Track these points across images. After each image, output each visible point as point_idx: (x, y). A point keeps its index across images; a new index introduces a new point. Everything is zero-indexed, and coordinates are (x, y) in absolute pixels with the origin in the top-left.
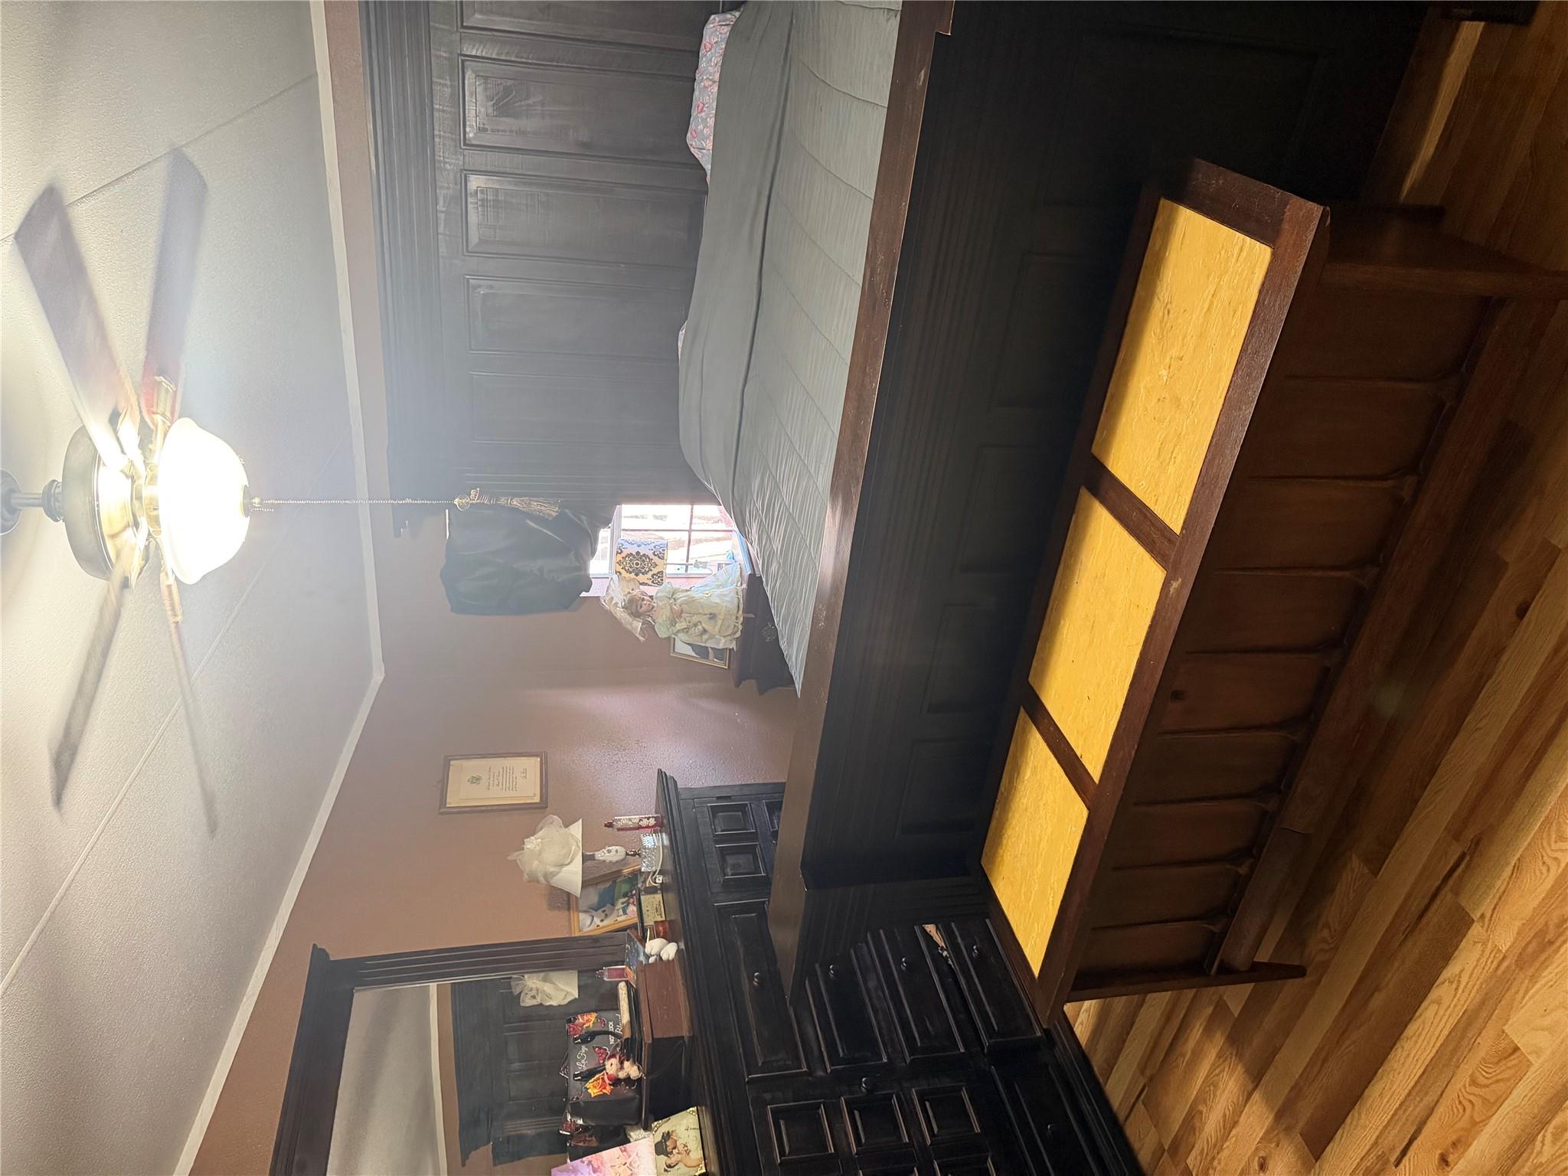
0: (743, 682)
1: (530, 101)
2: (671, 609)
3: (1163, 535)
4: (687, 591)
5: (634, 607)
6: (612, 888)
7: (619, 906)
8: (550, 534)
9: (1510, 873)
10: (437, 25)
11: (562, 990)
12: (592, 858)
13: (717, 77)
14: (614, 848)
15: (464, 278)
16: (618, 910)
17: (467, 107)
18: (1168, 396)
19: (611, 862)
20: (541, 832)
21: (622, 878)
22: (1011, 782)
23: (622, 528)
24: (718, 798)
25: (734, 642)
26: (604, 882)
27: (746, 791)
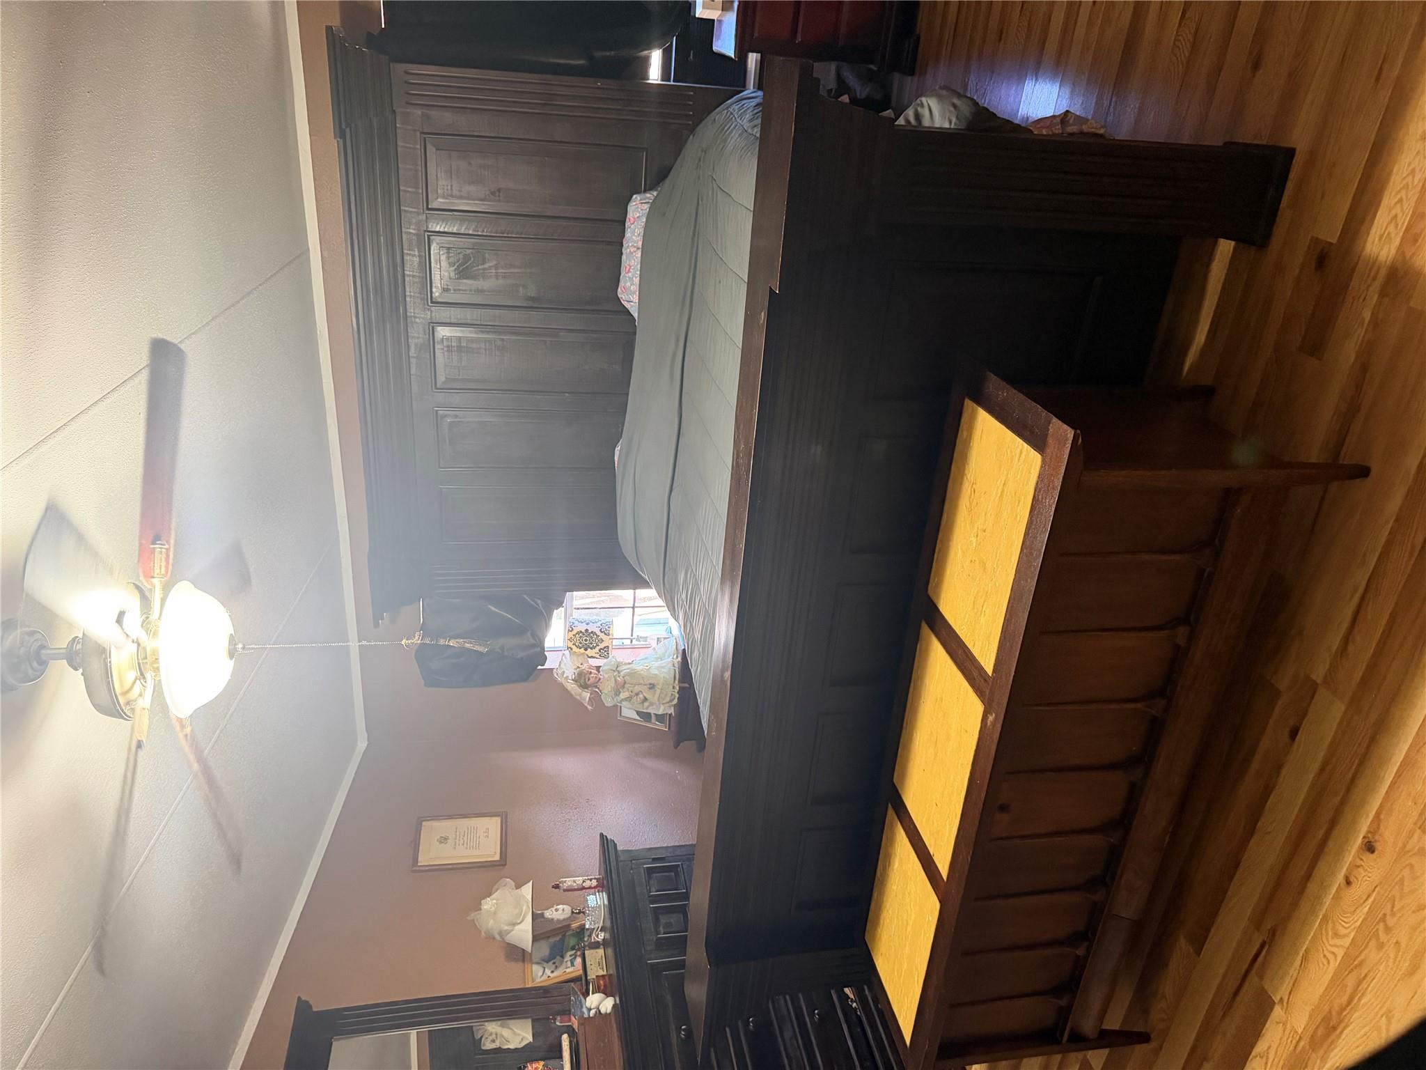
0: (681, 744)
1: (486, 266)
2: (616, 680)
3: (980, 674)
4: (629, 664)
5: (582, 679)
6: (562, 941)
7: (568, 958)
8: (510, 616)
9: (1300, 962)
10: (407, 209)
11: (519, 1035)
12: (542, 915)
13: (640, 244)
14: (560, 907)
15: (433, 410)
16: (566, 962)
17: (433, 272)
18: (977, 559)
19: (558, 920)
20: (496, 894)
21: (571, 932)
22: (885, 869)
23: (574, 607)
24: (654, 859)
25: (672, 708)
26: (554, 935)
27: (678, 852)
